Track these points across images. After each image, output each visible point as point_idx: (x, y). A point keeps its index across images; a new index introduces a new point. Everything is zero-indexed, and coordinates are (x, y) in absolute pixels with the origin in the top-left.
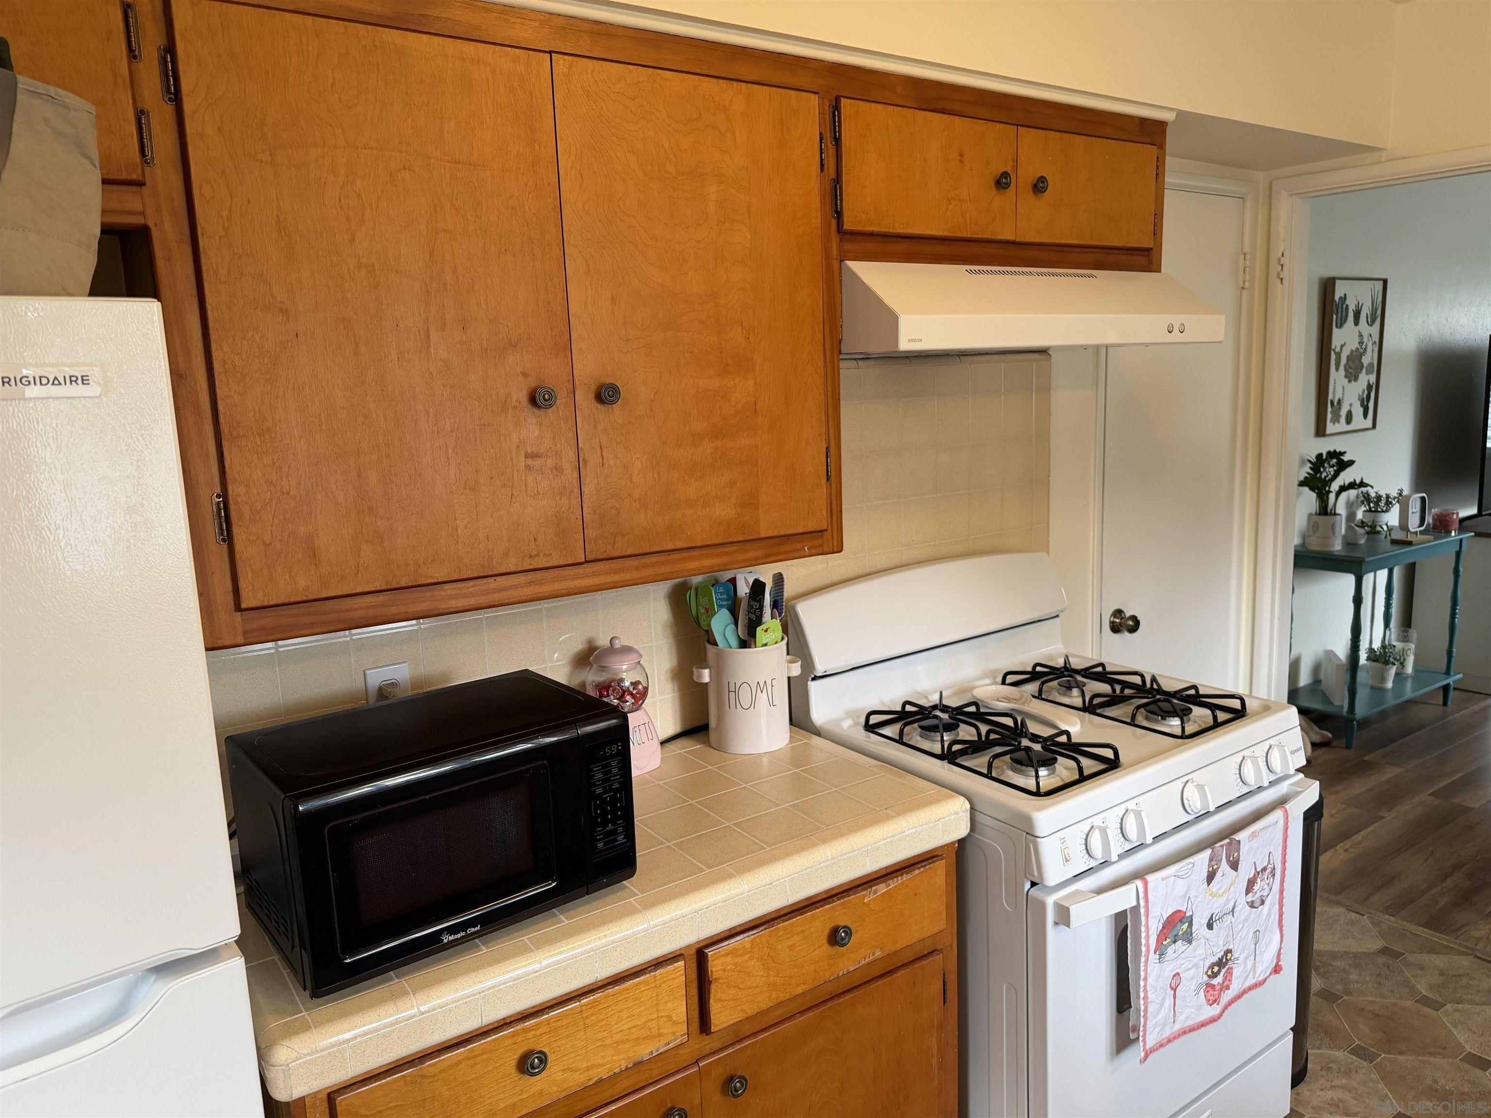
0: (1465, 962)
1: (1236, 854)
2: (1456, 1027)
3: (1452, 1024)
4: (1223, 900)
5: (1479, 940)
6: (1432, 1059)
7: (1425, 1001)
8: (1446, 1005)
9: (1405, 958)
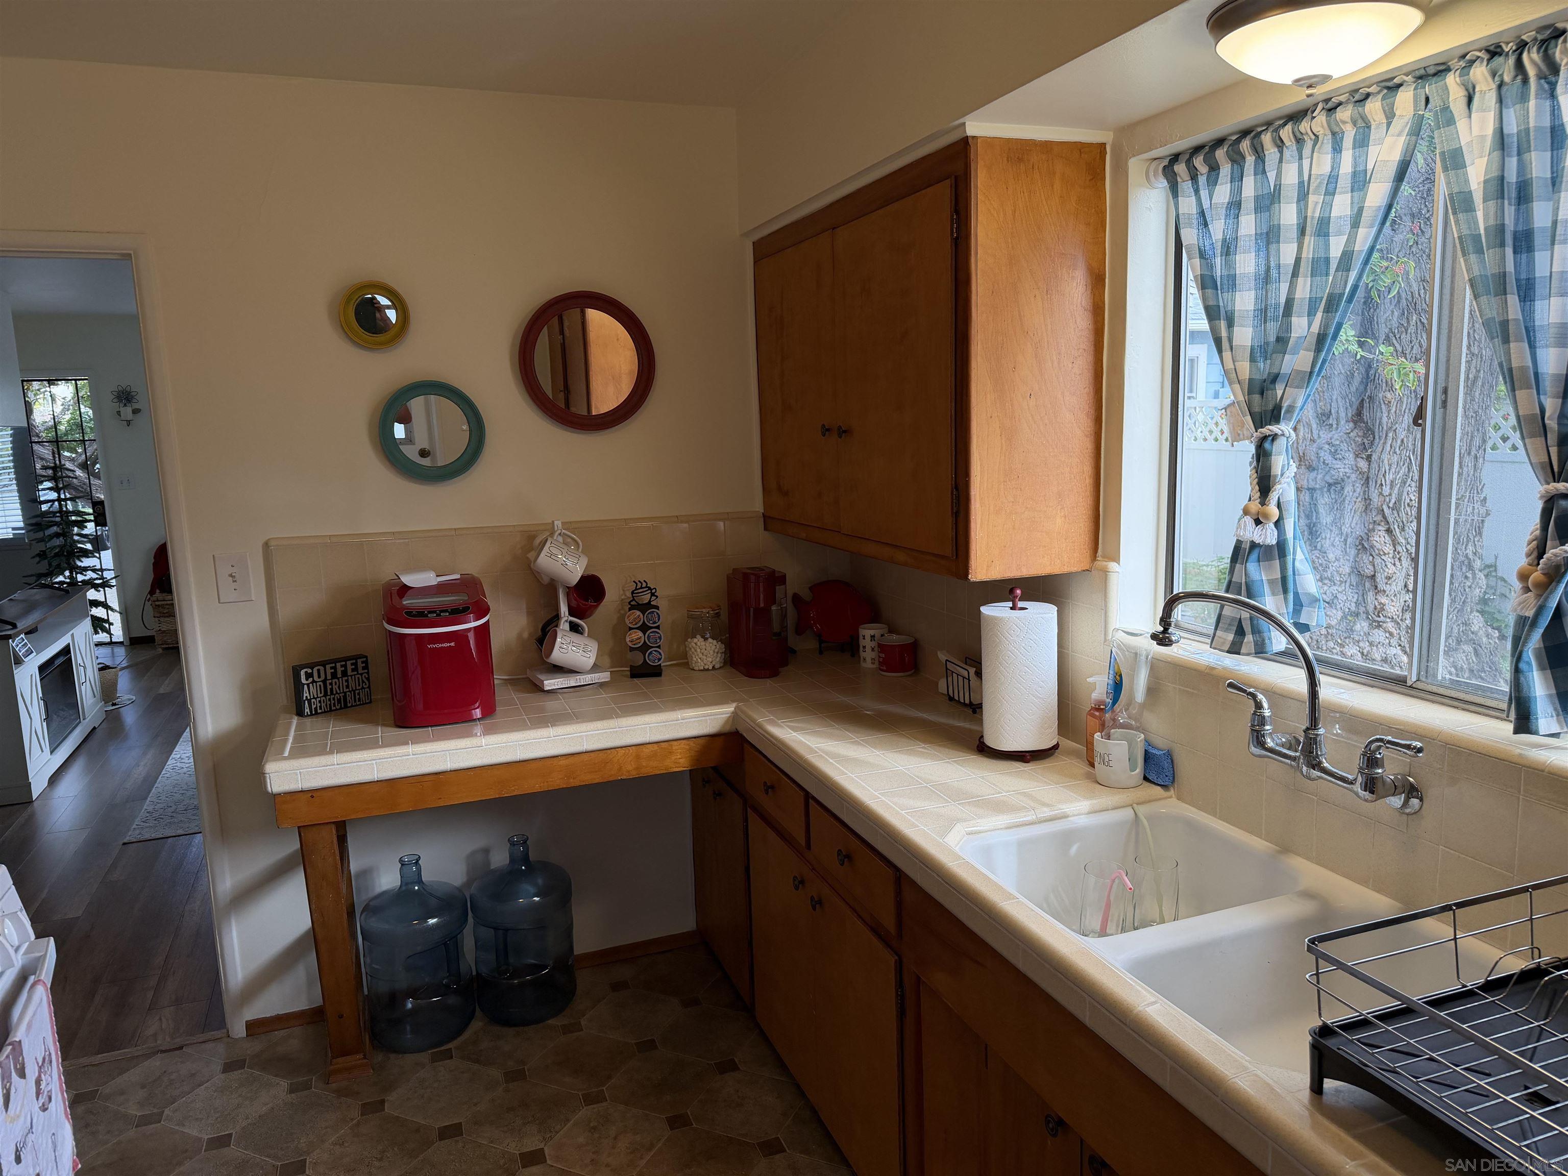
0: (155, 1063)
1: (21, 1059)
2: (184, 1125)
3: (178, 1125)
4: (22, 1119)
5: (155, 1035)
6: (182, 1169)
7: (145, 1121)
8: (163, 1112)
9: (101, 1093)
